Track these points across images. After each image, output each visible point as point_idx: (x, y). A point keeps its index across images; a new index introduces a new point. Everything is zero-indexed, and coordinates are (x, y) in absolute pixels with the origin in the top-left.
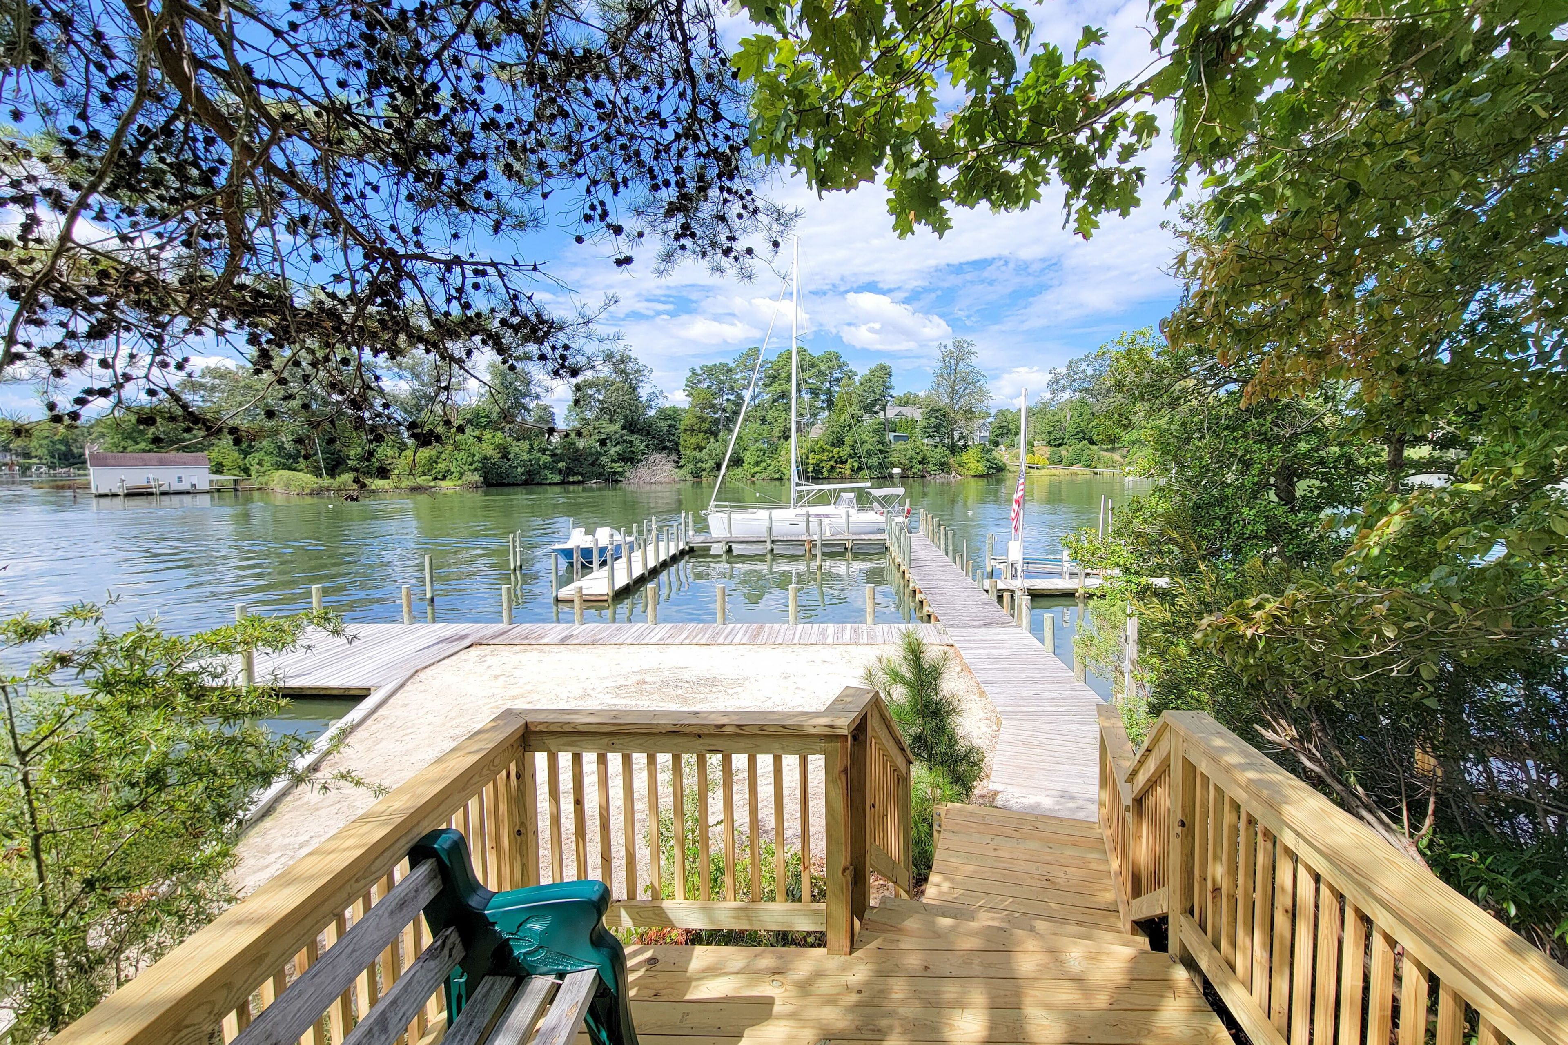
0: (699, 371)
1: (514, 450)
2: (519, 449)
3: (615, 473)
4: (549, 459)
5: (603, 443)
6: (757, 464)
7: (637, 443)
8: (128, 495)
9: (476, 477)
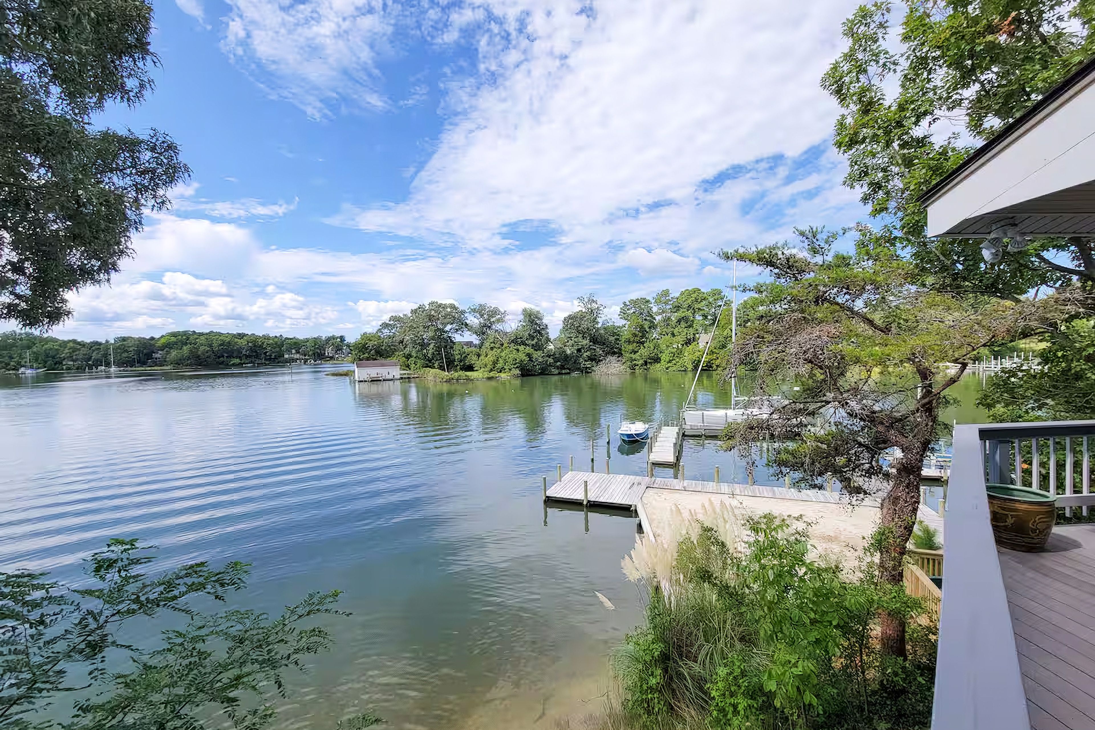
0: (628, 303)
1: (535, 356)
2: (537, 355)
3: (587, 368)
4: (552, 361)
5: (579, 350)
6: (670, 361)
7: (598, 350)
8: (372, 381)
9: (518, 372)
